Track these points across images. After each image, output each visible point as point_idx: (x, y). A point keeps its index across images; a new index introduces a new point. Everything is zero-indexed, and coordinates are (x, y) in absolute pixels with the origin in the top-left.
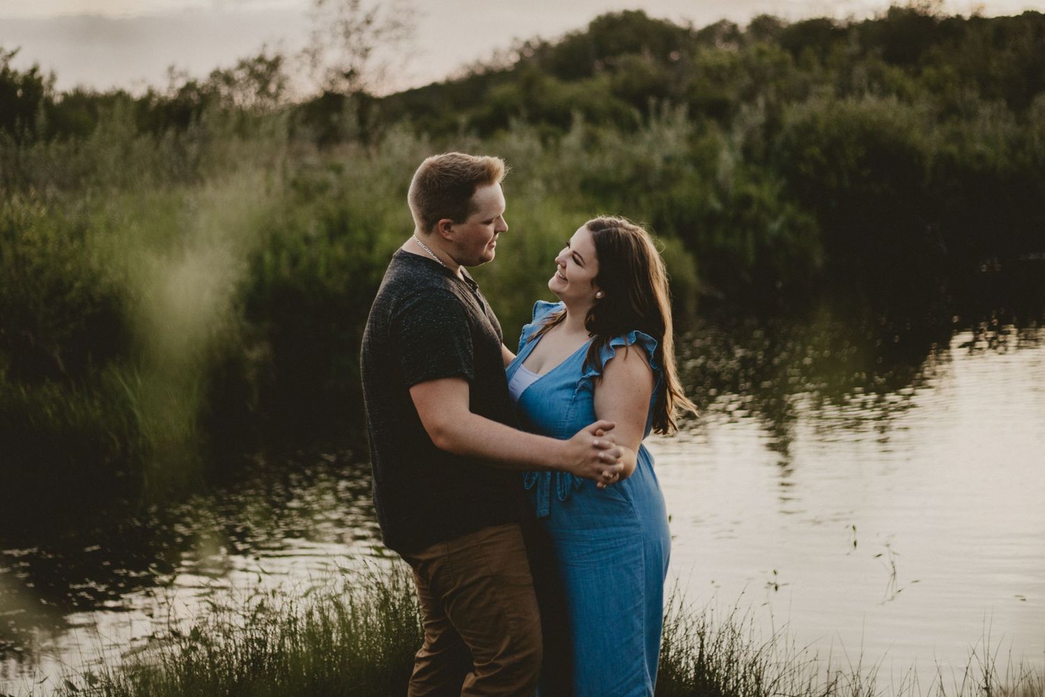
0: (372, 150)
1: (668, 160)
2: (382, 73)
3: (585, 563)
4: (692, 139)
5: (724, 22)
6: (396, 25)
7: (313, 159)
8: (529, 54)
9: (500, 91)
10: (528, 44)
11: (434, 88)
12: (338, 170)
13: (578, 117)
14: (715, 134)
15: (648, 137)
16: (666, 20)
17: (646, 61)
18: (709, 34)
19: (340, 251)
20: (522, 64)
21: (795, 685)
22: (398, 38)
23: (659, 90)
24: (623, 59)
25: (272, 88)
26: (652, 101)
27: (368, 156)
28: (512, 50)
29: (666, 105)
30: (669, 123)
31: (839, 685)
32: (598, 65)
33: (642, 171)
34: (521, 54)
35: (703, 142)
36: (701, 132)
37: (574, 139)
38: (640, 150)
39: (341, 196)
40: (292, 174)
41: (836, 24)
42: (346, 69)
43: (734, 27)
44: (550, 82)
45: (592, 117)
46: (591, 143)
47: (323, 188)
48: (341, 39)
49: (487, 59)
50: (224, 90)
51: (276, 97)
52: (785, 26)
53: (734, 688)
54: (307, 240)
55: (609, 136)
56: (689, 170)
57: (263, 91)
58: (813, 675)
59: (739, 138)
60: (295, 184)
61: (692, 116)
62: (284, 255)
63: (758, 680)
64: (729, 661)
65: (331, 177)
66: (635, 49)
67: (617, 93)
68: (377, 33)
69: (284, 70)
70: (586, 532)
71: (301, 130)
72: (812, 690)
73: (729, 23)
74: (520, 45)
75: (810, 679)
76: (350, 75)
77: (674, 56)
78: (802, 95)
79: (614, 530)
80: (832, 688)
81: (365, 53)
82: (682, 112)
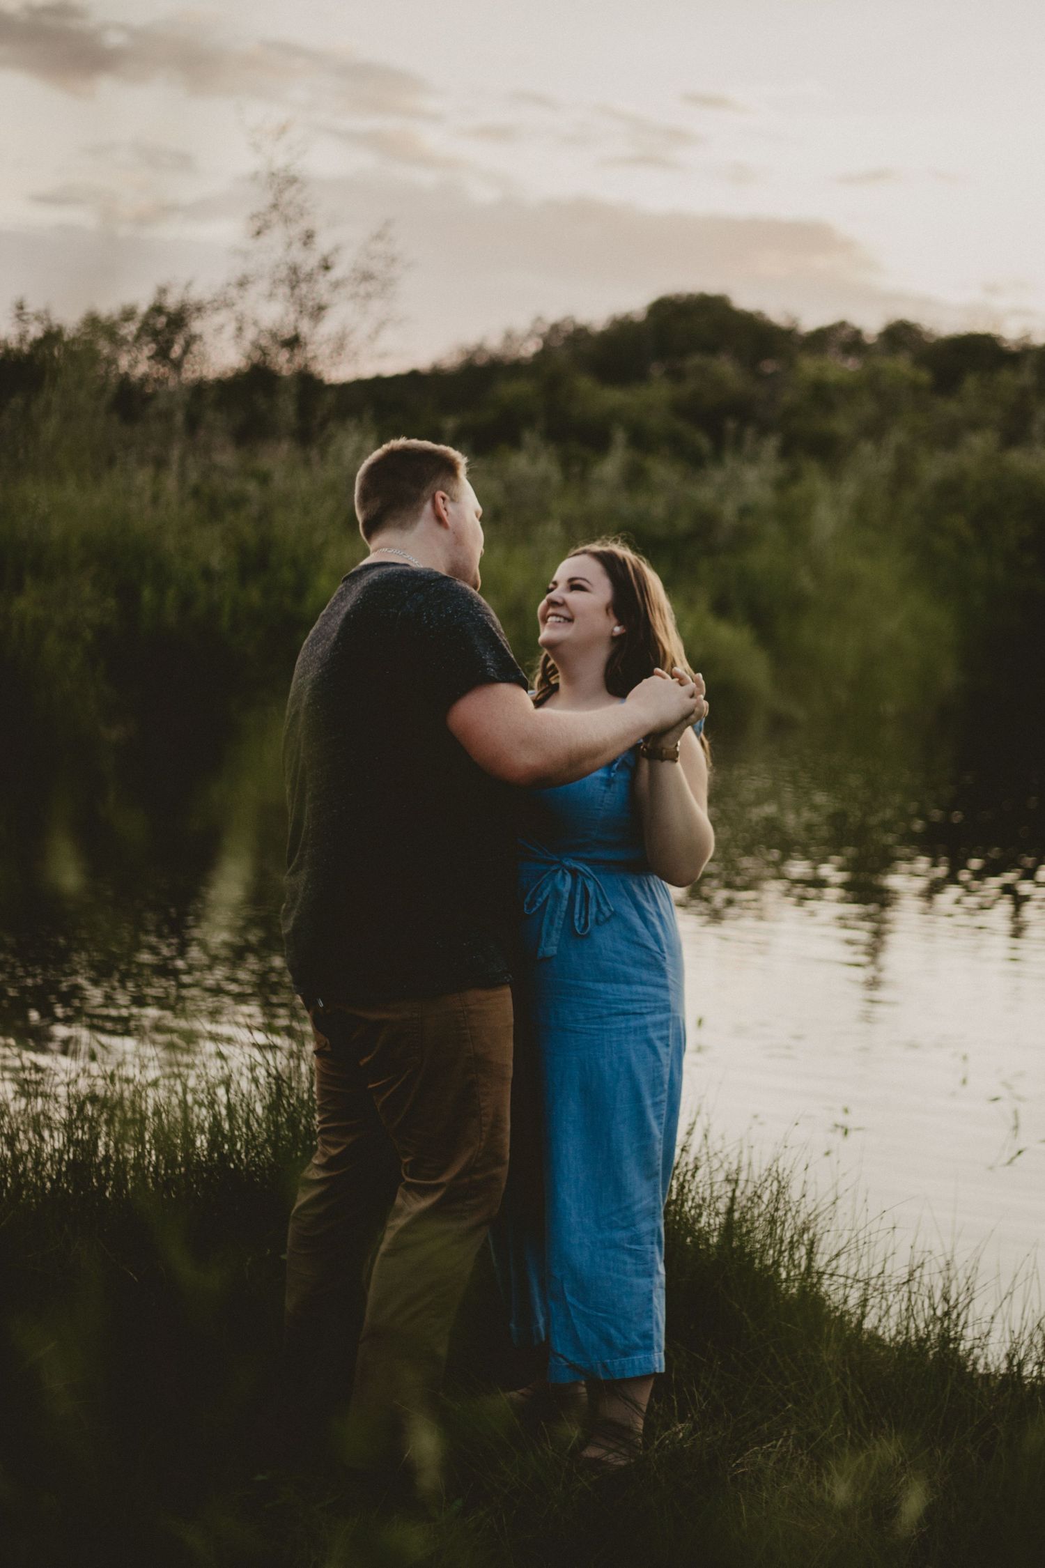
0: (314, 454)
1: (745, 511)
2: (340, 344)
3: (594, 1029)
4: (781, 485)
5: (843, 325)
6: (367, 277)
7: (227, 457)
8: (557, 343)
9: (509, 390)
10: (555, 328)
11: (414, 377)
12: (264, 479)
13: (620, 436)
14: (815, 481)
15: (718, 476)
16: (760, 314)
17: (726, 368)
18: (821, 339)
19: (254, 595)
20: (545, 354)
21: (863, 1268)
22: (368, 296)
23: (742, 410)
24: (695, 360)
25: (176, 351)
26: (731, 425)
27: (307, 462)
28: (530, 335)
29: (750, 432)
30: (754, 459)
31: (926, 1271)
32: (656, 370)
33: (706, 523)
34: (545, 342)
35: (796, 491)
36: (794, 477)
37: (611, 467)
38: (705, 494)
39: (265, 515)
40: (194, 477)
41: (1005, 345)
42: (287, 333)
43: (857, 333)
44: (585, 383)
45: (640, 440)
46: (635, 478)
47: (238, 502)
48: (284, 290)
49: (494, 343)
50: (104, 348)
51: (177, 365)
52: (932, 341)
53: (774, 1262)
54: (207, 574)
55: (663, 471)
56: (772, 529)
57: (162, 354)
58: (889, 1254)
59: (850, 489)
60: (196, 492)
61: (785, 452)
62: (171, 593)
63: (810, 1253)
64: (772, 1221)
65: (252, 487)
66: (711, 349)
67: (681, 409)
68: (336, 285)
69: (196, 326)
70: (601, 986)
71: (210, 416)
72: (887, 1273)
73: (853, 328)
74: (545, 329)
75: (885, 1260)
76: (293, 343)
77: (769, 366)
78: (950, 438)
79: (640, 989)
80: (917, 1274)
81: (319, 311)
82: (771, 444)
